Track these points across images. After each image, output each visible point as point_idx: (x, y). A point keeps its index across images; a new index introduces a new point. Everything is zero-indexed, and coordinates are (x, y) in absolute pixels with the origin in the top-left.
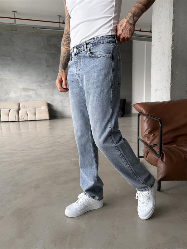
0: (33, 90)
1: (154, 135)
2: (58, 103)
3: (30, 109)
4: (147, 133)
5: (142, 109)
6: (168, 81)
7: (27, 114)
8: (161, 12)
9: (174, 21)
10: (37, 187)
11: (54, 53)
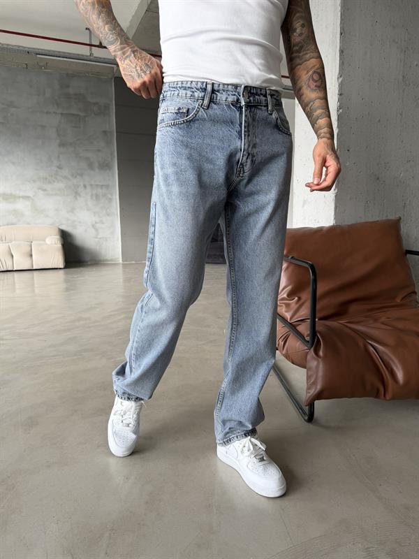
1: (299, 299)
2: (86, 231)
4: (285, 296)
7: (12, 256)
9: (342, 52)
10: (31, 423)
11: (78, 115)
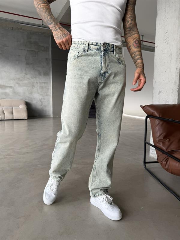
0: (11, 87)
1: (170, 140)
2: (37, 102)
3: (7, 107)
4: (162, 138)
5: (155, 111)
6: (175, 83)
7: (4, 113)
8: (168, 13)
11: (35, 51)
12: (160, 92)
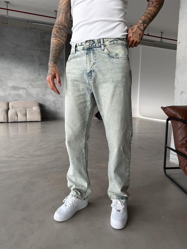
0: (24, 88)
2: (50, 104)
3: (20, 109)
5: (177, 113)
12: (182, 92)
